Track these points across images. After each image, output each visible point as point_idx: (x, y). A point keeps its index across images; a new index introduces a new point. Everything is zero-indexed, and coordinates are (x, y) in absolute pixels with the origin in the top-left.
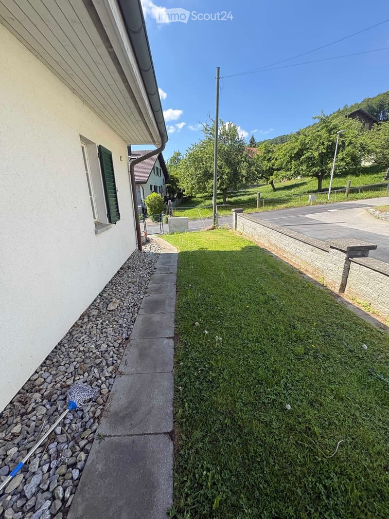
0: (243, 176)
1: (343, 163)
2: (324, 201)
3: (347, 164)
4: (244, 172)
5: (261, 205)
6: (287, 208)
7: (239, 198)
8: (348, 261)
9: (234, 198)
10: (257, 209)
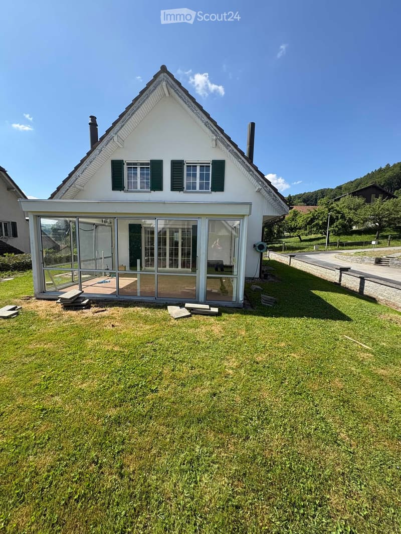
0: (275, 233)
1: (337, 229)
2: (323, 249)
3: (339, 229)
4: (275, 231)
5: (285, 250)
6: (300, 252)
7: (273, 245)
8: (341, 273)
9: (270, 245)
10: (283, 252)
